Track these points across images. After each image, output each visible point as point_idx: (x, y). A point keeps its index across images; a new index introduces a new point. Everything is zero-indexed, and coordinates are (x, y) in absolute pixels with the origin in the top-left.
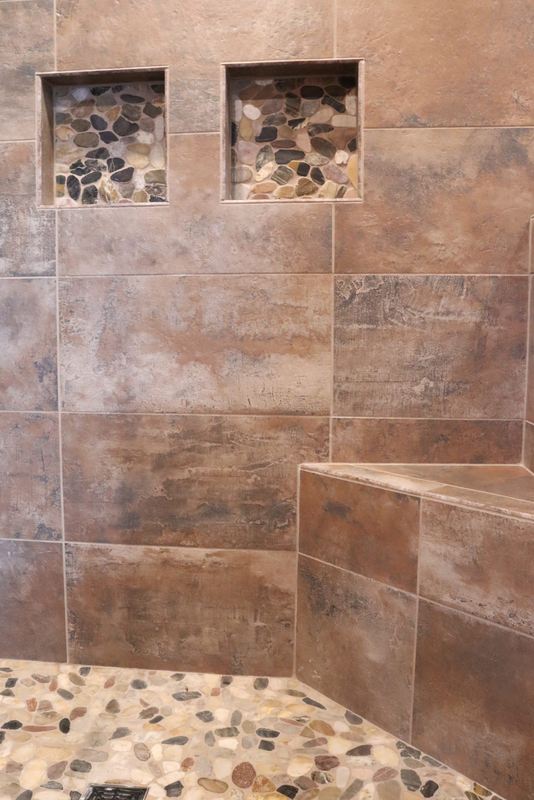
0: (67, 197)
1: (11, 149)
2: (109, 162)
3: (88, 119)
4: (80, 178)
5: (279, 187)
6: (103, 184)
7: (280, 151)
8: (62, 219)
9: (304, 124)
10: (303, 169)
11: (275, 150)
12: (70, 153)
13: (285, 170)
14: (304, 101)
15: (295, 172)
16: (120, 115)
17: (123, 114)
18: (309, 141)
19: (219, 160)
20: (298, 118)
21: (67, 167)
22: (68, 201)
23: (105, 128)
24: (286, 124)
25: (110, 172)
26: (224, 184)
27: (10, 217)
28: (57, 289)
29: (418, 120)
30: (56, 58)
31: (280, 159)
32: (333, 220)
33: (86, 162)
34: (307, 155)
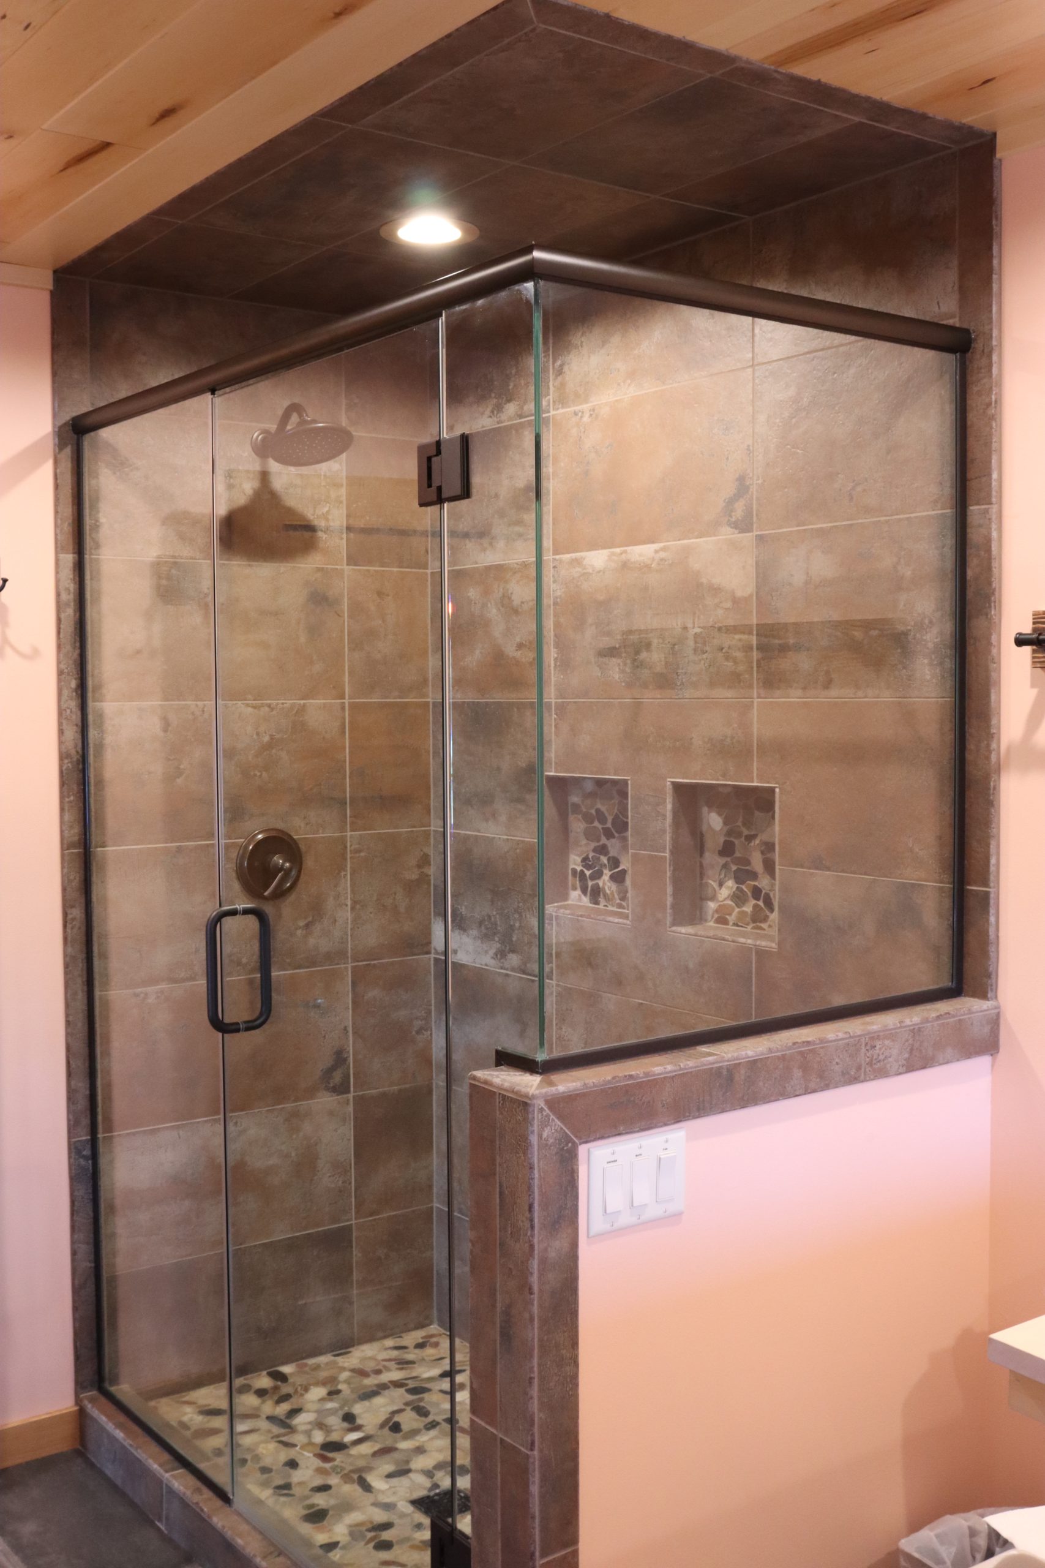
0: (578, 892)
1: (521, 846)
2: (609, 860)
3: (593, 812)
4: (588, 873)
5: (737, 910)
6: (604, 883)
7: (738, 868)
8: (558, 924)
9: (757, 841)
10: (757, 892)
11: (734, 868)
12: (581, 846)
13: (742, 891)
14: (757, 813)
15: (749, 894)
16: (616, 811)
17: (618, 810)
18: (761, 860)
19: (666, 884)
20: (752, 833)
21: (579, 860)
22: (580, 896)
23: (606, 823)
24: (743, 839)
25: (610, 871)
26: (671, 911)
27: (520, 914)
28: (554, 994)
29: (824, 862)
30: (553, 760)
31: (739, 880)
32: (754, 966)
33: (592, 857)
34: (760, 876)
